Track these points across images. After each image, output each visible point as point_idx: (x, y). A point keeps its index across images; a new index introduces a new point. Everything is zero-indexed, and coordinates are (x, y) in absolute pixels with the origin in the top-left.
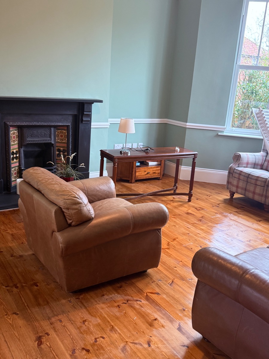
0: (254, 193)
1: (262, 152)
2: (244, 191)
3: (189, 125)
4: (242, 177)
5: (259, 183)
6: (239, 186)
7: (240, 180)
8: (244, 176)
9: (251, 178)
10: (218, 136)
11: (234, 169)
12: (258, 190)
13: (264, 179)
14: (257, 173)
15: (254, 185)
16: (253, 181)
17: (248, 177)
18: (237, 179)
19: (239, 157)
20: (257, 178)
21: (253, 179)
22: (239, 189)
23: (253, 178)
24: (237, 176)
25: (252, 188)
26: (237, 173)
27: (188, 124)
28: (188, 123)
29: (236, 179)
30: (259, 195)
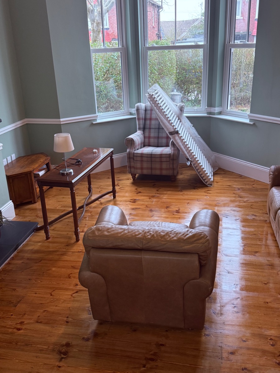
0: (161, 169)
1: (138, 131)
2: (151, 170)
3: (63, 120)
4: (145, 159)
5: (164, 159)
6: (144, 167)
7: (144, 162)
8: (147, 157)
9: (155, 157)
10: (93, 124)
11: (133, 153)
12: (164, 166)
13: (167, 155)
14: (159, 152)
15: (159, 163)
16: (158, 160)
17: (151, 157)
18: (140, 162)
19: (133, 141)
20: (161, 156)
21: (157, 158)
22: (144, 170)
23: (157, 156)
24: (139, 159)
25: (158, 166)
26: (139, 156)
27: (61, 120)
28: (61, 118)
29: (138, 162)
30: (167, 169)
